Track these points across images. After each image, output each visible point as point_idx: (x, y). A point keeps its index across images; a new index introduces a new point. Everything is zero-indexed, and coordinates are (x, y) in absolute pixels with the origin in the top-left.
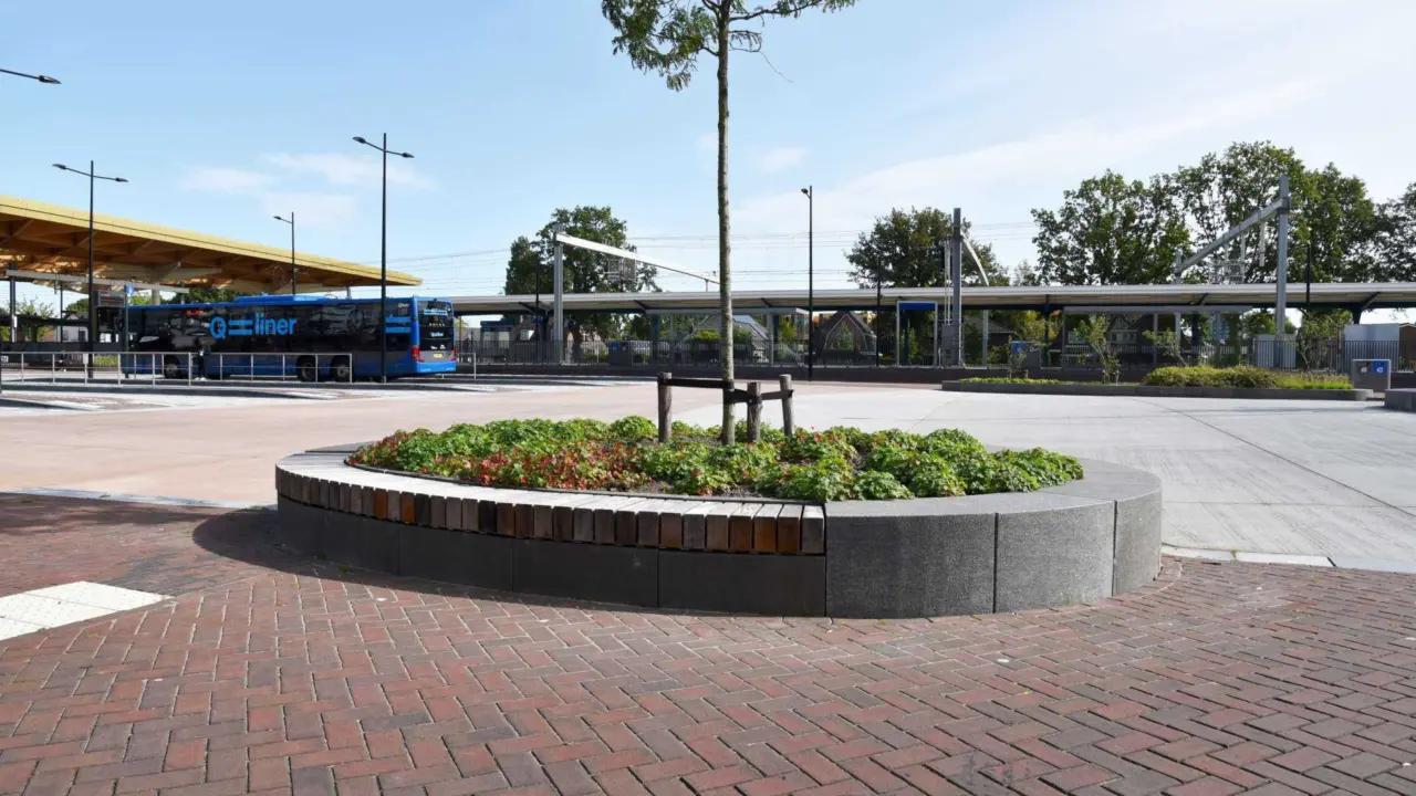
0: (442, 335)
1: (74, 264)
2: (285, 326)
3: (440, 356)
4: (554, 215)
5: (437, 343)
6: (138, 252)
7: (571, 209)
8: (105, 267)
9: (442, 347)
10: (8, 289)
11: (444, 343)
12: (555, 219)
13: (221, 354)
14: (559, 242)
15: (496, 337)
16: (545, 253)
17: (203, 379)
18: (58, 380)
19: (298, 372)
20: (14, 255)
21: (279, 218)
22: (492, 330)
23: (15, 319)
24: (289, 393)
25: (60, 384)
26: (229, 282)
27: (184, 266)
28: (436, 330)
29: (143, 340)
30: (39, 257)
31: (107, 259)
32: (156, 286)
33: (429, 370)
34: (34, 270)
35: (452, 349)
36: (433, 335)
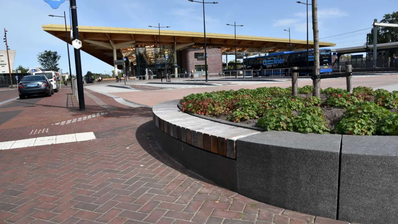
0: (327, 60)
1: (241, 49)
2: (281, 61)
3: (327, 67)
4: (384, 17)
5: (326, 63)
6: (254, 44)
7: (391, 13)
8: (247, 49)
9: (327, 64)
10: (226, 57)
11: (329, 63)
12: (384, 18)
13: (265, 70)
14: (376, 25)
15: (356, 60)
16: (380, 30)
17: (261, 77)
18: (232, 78)
19: (285, 74)
20: (227, 48)
21: (285, 30)
22: (355, 58)
23: (227, 64)
24: (274, 80)
25: (226, 79)
26: (279, 50)
27: (266, 47)
28: (325, 59)
29: (248, 67)
30: (233, 48)
31: (247, 47)
32: (260, 53)
33: (322, 72)
34: (232, 51)
35: (331, 65)
36: (324, 60)
